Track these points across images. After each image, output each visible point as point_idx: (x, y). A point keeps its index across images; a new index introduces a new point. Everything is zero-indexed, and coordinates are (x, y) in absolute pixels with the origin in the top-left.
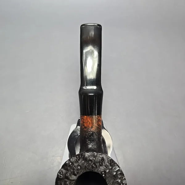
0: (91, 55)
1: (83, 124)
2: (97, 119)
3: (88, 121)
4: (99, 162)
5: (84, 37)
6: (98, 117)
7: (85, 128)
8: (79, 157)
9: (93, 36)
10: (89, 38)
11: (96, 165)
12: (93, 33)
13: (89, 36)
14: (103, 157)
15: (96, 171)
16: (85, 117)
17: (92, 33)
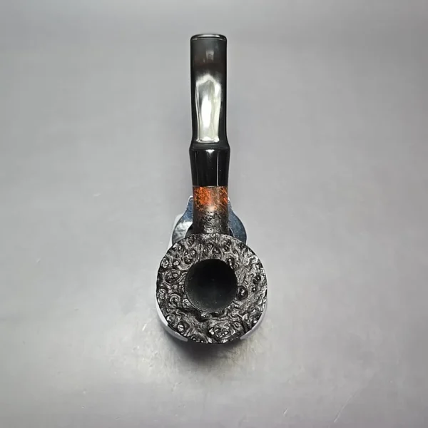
0: (210, 92)
1: (197, 201)
2: (221, 192)
3: (206, 196)
4: (224, 246)
5: (196, 58)
6: (222, 189)
7: (202, 206)
8: (193, 238)
9: (212, 58)
10: (204, 61)
11: (219, 251)
12: (212, 53)
13: (206, 59)
14: (230, 240)
15: (219, 258)
16: (201, 188)
17: (210, 53)
